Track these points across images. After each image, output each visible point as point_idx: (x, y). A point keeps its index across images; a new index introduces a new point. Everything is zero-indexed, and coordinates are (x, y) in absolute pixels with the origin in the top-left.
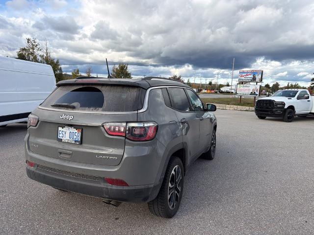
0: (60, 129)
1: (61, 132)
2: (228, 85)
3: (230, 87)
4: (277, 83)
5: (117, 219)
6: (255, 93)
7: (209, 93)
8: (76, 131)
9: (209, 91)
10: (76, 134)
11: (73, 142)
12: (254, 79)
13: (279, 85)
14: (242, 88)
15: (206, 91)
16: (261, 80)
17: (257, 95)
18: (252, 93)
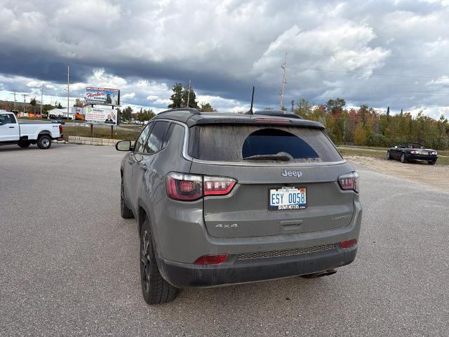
0: (273, 192)
1: (274, 197)
2: (60, 107)
3: (66, 111)
4: (129, 107)
5: (287, 299)
6: (111, 120)
7: (33, 119)
8: (299, 191)
9: (32, 115)
10: (300, 196)
11: (297, 207)
12: (108, 101)
13: (132, 111)
14: (92, 113)
15: (26, 115)
16: (118, 103)
17: (115, 123)
18: (107, 120)
